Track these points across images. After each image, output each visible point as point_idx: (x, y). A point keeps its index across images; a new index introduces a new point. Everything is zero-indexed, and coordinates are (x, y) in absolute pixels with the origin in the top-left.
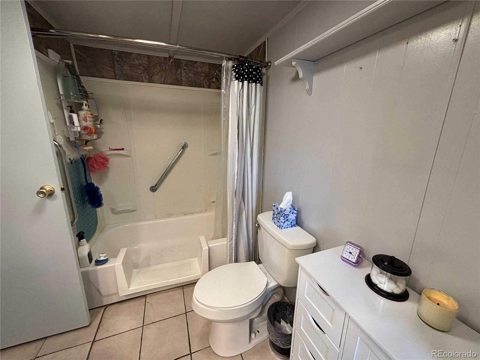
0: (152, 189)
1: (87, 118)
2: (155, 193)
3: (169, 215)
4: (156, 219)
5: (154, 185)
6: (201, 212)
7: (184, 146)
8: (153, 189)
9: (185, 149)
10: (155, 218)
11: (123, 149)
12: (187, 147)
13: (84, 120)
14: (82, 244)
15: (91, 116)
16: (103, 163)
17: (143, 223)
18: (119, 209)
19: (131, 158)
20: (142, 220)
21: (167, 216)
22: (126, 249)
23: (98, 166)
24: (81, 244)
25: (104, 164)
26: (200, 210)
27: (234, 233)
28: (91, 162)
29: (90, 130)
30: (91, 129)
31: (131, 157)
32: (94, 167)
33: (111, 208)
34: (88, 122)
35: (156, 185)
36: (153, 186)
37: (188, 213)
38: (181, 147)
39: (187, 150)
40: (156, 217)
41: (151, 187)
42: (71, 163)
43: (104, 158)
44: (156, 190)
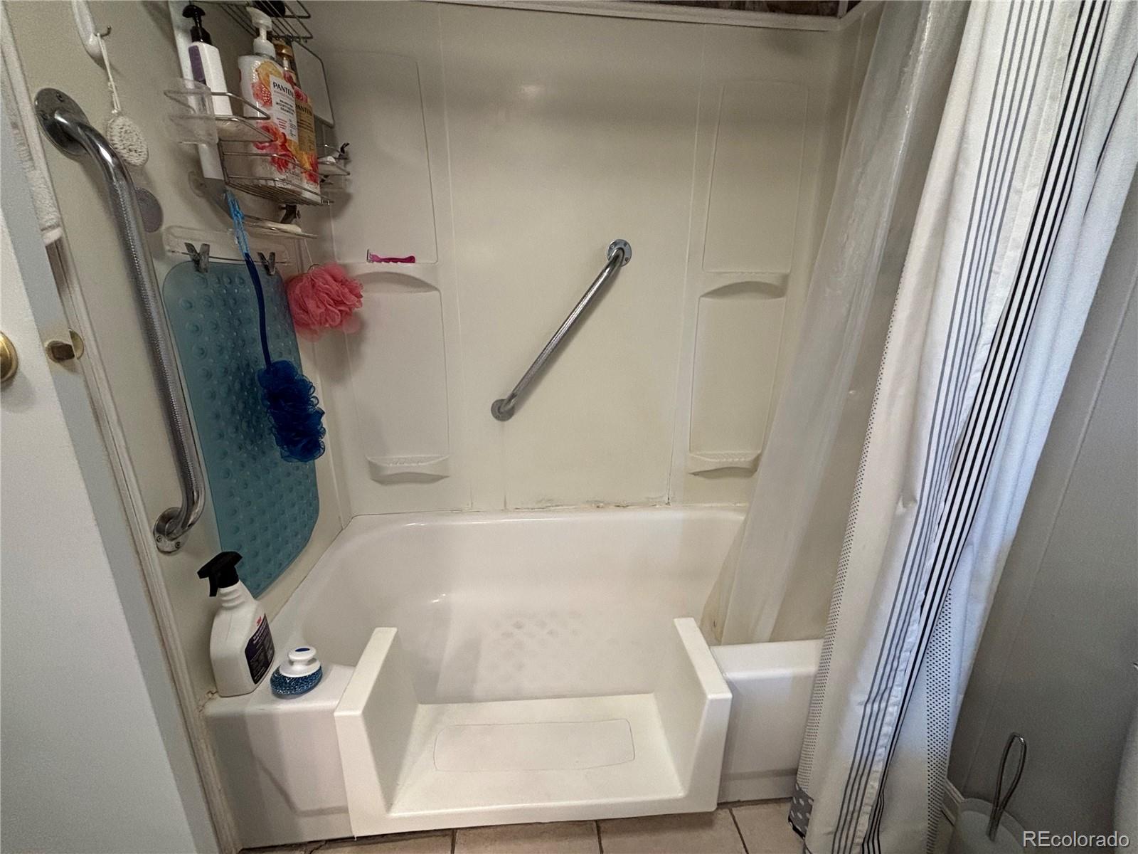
0: (499, 408)
1: (272, 89)
2: (506, 423)
3: (547, 504)
4: (505, 510)
5: (505, 397)
6: (649, 504)
7: (617, 257)
8: (504, 410)
9: (621, 266)
10: (502, 507)
11: (411, 260)
12: (627, 260)
13: (257, 96)
14: (231, 604)
15: (288, 86)
16: (337, 298)
17: (462, 522)
18: (391, 468)
19: (435, 293)
20: (460, 511)
21: (540, 506)
22: (394, 630)
23: (318, 307)
24: (226, 605)
25: (342, 303)
26: (648, 498)
27: (902, 667)
28: (297, 291)
29: (283, 146)
30: (286, 140)
31: (436, 289)
32: (306, 311)
33: (370, 463)
34: (276, 107)
35: (513, 396)
36: (503, 400)
37: (609, 504)
38: (607, 262)
39: (626, 271)
40: (505, 505)
41: (497, 401)
42: (192, 264)
43: (343, 282)
44: (510, 413)
